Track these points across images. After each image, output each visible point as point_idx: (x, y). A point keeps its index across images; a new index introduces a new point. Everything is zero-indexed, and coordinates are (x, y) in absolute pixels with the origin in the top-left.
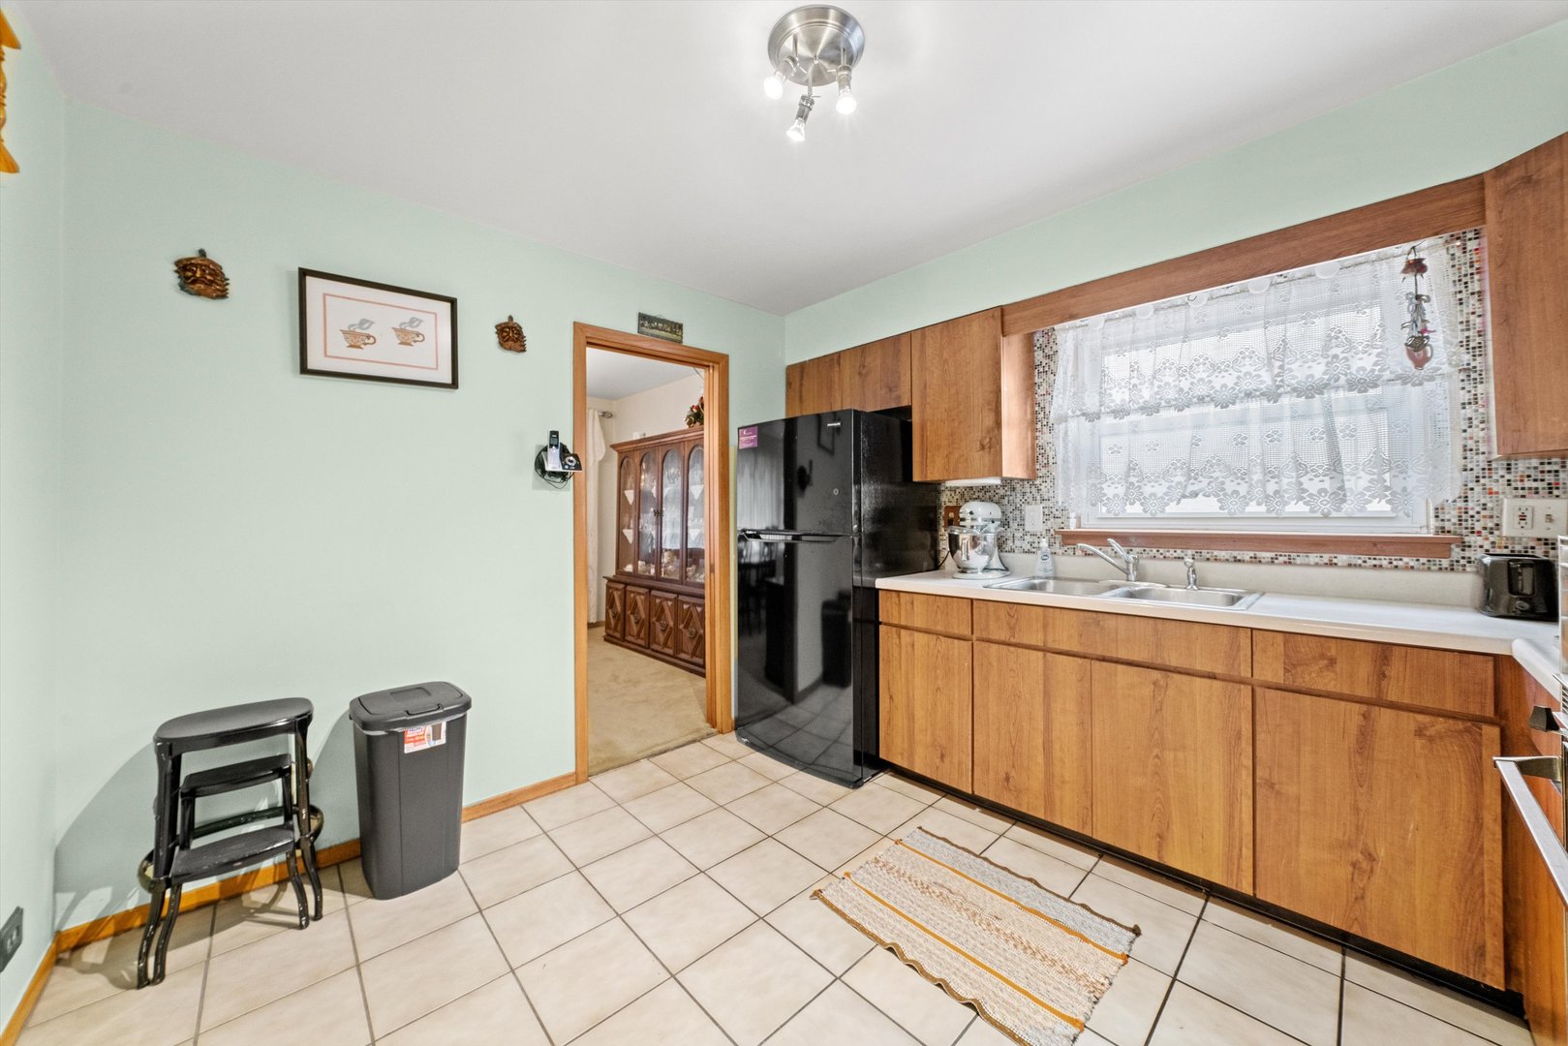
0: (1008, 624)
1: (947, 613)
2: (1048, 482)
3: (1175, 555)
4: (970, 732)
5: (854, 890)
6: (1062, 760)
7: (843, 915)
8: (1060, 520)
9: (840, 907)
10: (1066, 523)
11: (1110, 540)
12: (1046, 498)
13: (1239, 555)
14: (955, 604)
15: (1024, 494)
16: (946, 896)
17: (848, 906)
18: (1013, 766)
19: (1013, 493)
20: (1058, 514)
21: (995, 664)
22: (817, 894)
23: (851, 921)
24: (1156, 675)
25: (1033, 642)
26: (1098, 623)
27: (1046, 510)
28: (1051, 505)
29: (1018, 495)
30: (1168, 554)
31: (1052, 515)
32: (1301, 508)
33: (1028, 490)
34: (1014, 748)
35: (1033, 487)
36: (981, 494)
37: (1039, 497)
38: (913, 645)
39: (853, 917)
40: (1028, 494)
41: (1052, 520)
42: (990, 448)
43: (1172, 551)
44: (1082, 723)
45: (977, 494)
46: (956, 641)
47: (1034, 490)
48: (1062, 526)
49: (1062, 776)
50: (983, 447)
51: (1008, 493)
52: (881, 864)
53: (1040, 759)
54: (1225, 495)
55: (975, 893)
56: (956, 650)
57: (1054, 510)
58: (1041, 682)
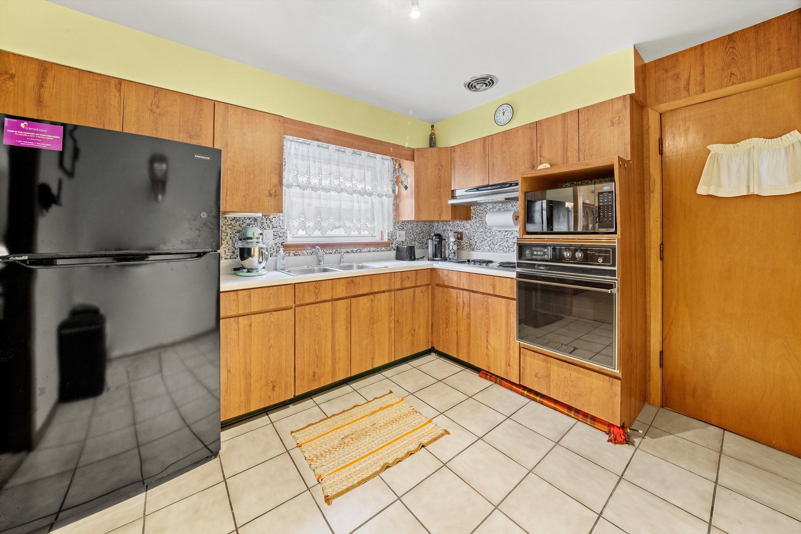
0: (315, 292)
1: (278, 296)
2: (277, 217)
3: (329, 252)
4: (293, 362)
5: (333, 477)
6: (339, 350)
7: (353, 487)
8: (282, 238)
9: (345, 488)
10: (285, 240)
11: (317, 247)
12: (275, 226)
13: (350, 250)
14: (284, 289)
15: (262, 223)
16: (355, 437)
17: (345, 483)
18: (317, 366)
19: (255, 223)
20: (281, 235)
21: (308, 316)
22: (328, 500)
23: (359, 484)
24: (371, 296)
25: (327, 298)
26: (353, 281)
27: (275, 233)
28: (278, 230)
29: (259, 224)
30: (327, 252)
31: (278, 236)
32: (366, 233)
33: (265, 221)
34: (317, 357)
35: (268, 220)
36: (233, 222)
37: (271, 226)
38: (250, 325)
39: (355, 482)
40: (265, 224)
41: (278, 238)
42: (275, 196)
43: (328, 250)
44: (347, 328)
45: (230, 222)
46: (284, 312)
47: (268, 221)
48: (283, 241)
49: (339, 357)
50: (270, 195)
51: (252, 222)
52: (315, 459)
53: (330, 355)
54: (347, 228)
55: (355, 427)
56: (284, 317)
57: (279, 233)
58: (331, 317)
